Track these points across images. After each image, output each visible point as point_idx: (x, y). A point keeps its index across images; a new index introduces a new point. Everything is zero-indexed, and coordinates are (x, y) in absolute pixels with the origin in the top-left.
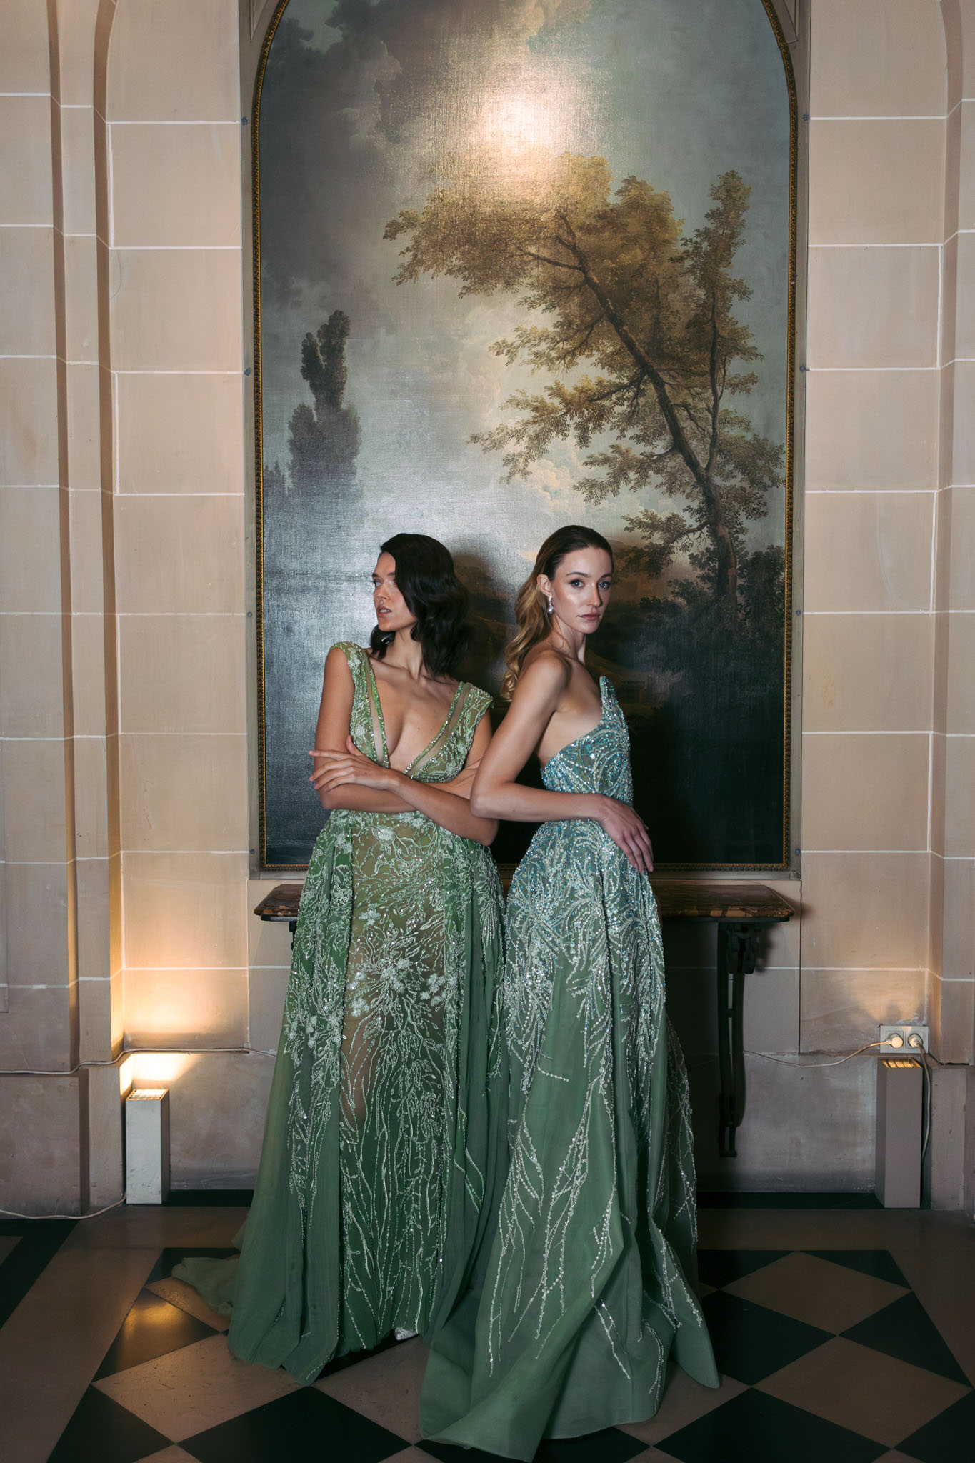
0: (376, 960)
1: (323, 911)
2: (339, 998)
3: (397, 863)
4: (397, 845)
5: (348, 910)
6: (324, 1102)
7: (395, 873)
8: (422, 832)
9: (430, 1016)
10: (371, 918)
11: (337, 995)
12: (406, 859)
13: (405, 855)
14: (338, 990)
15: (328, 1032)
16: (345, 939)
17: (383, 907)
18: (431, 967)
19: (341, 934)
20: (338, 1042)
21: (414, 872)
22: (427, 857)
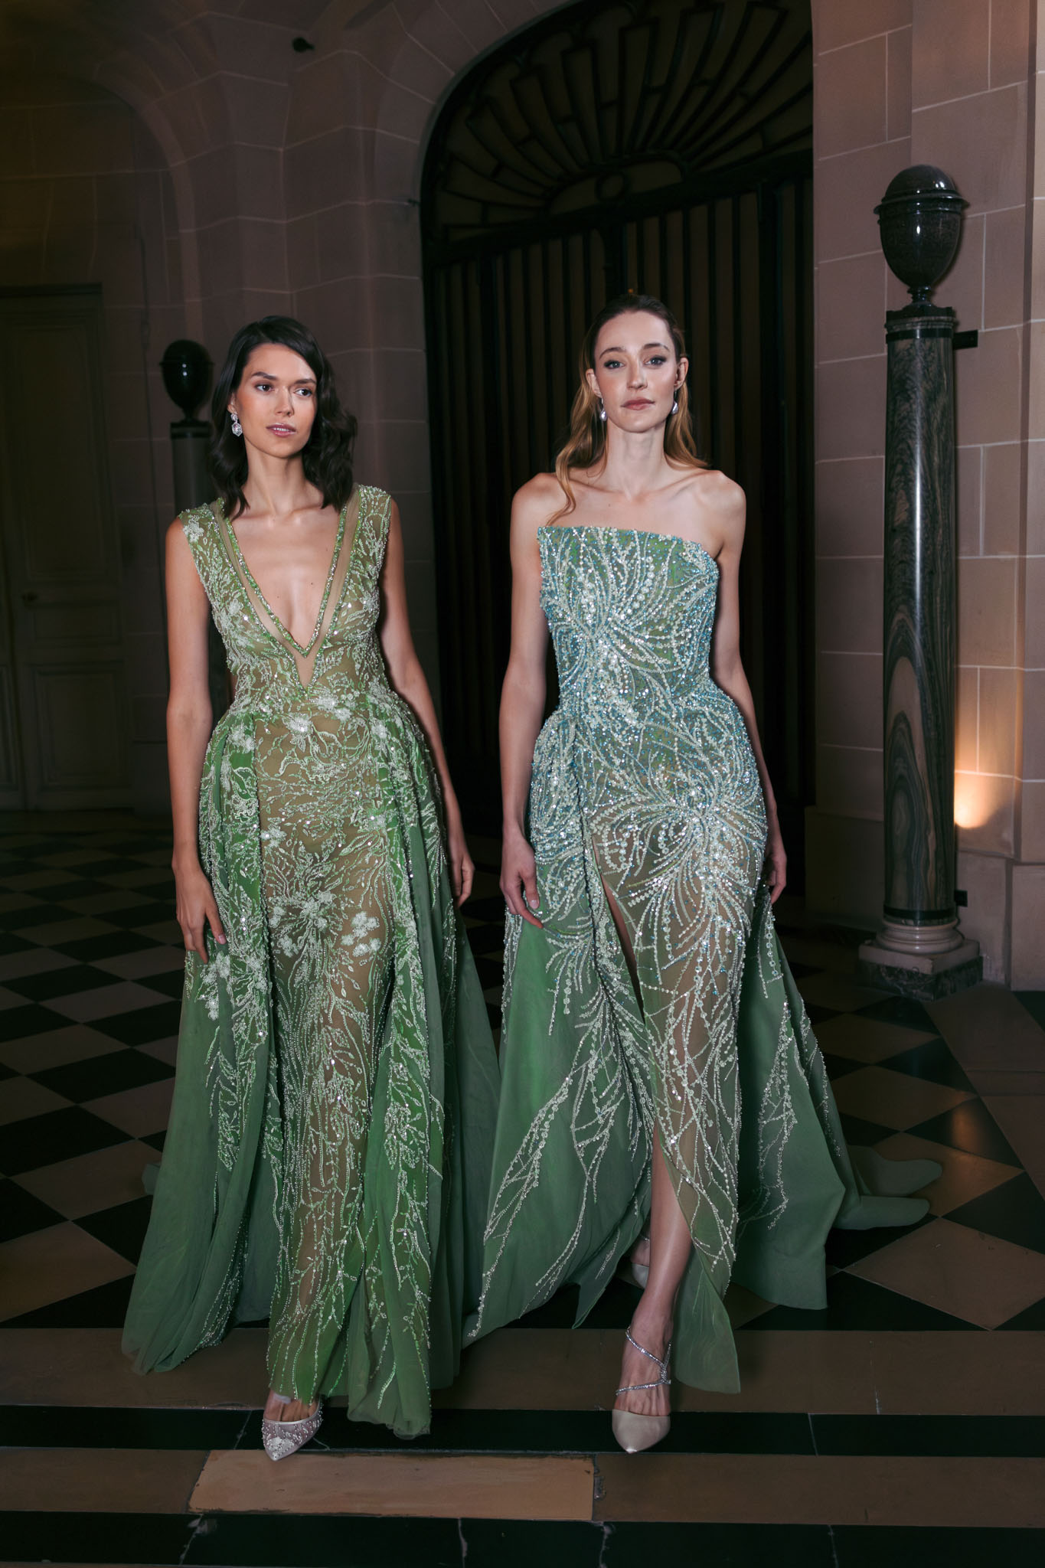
0: (291, 893)
1: (214, 826)
2: (258, 937)
3: (311, 763)
4: (314, 740)
5: (255, 826)
6: (249, 1061)
7: (306, 777)
8: (349, 728)
9: (351, 969)
10: (275, 839)
11: (254, 932)
12: (324, 760)
13: (323, 755)
14: (255, 926)
15: (247, 976)
16: (255, 862)
17: (289, 824)
18: (357, 903)
19: (249, 855)
20: (263, 988)
21: (332, 779)
22: (351, 763)
